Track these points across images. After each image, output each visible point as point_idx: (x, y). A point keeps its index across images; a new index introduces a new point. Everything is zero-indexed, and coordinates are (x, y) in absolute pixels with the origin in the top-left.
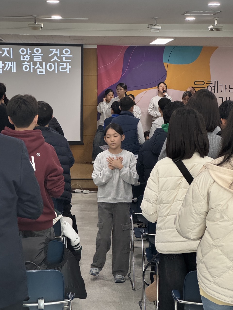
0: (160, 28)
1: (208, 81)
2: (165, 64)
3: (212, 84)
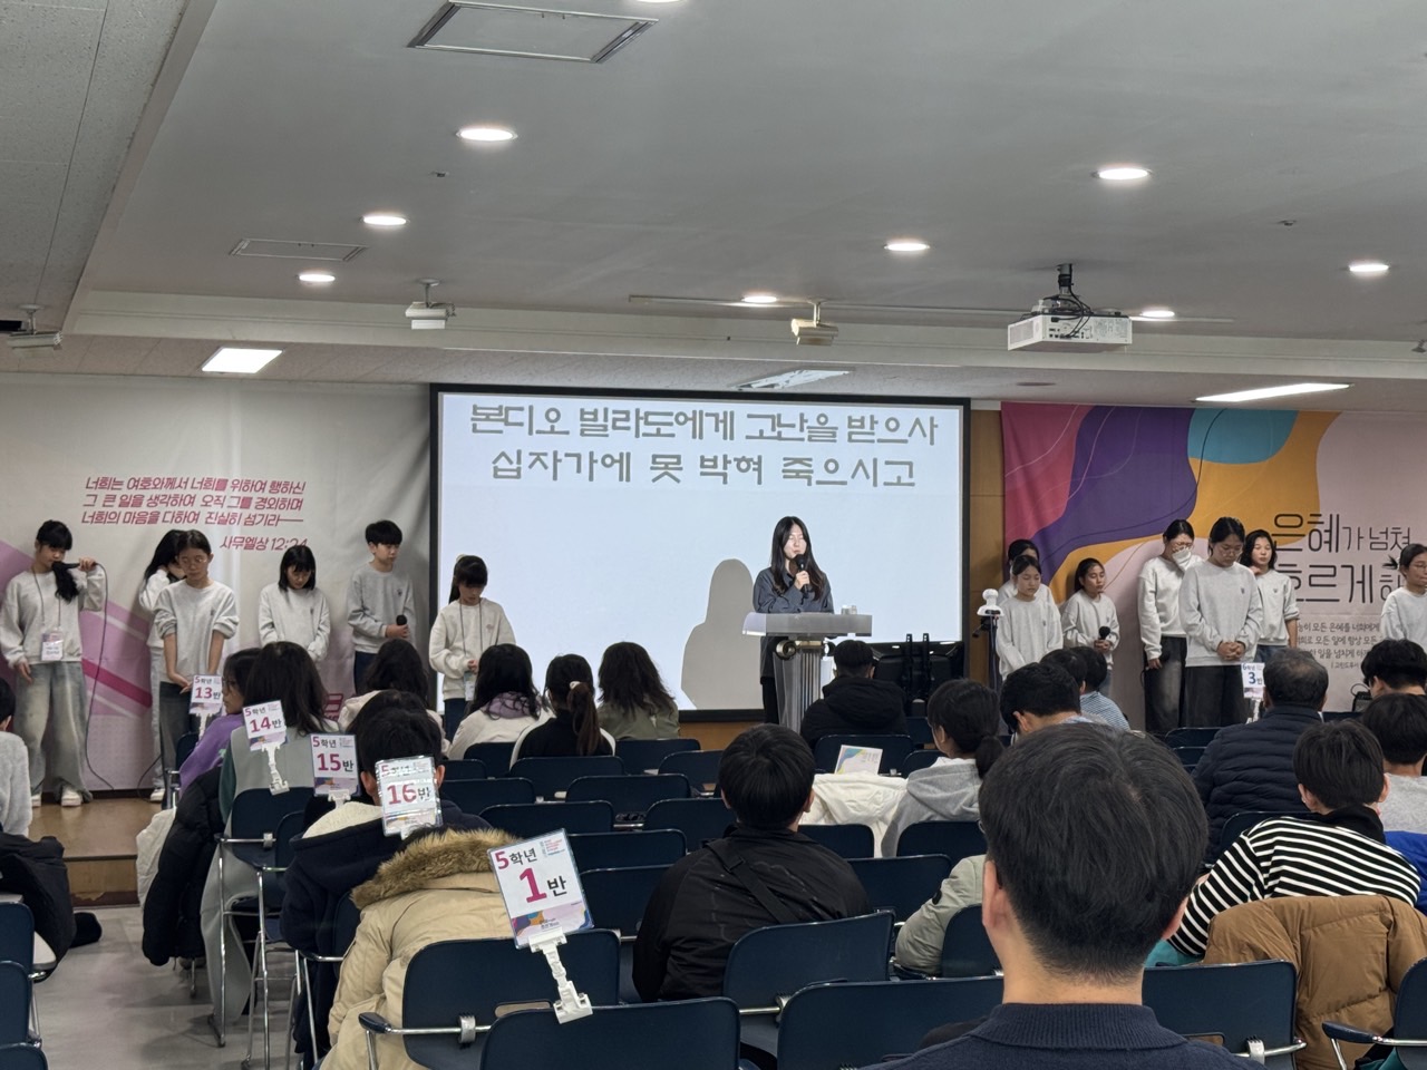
1: (1312, 515)
2: (1194, 463)
3: (1322, 523)
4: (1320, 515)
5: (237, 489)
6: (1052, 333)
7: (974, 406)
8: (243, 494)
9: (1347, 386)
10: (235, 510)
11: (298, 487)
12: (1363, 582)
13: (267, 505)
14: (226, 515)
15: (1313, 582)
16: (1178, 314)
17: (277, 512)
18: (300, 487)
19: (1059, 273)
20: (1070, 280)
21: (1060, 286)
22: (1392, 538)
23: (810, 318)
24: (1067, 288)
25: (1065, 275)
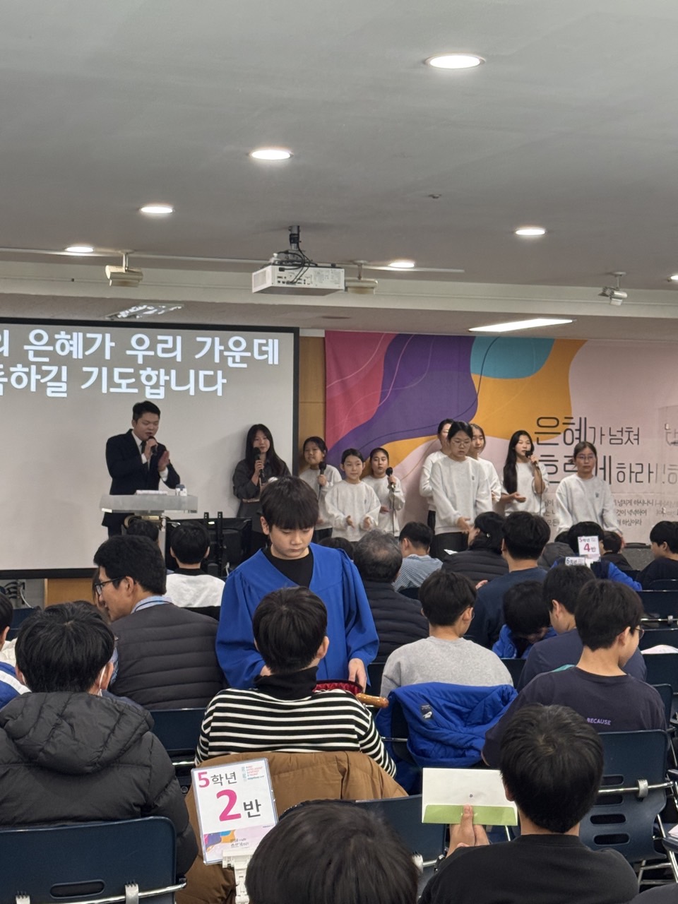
0: (625, 295)
1: (566, 418)
2: (475, 378)
3: (573, 424)
4: (572, 418)
6: (279, 279)
7: (303, 333)
9: (571, 321)
12: (604, 469)
15: (567, 469)
16: (416, 266)
19: (290, 233)
20: (298, 238)
21: (291, 243)
22: (626, 435)
23: (120, 265)
24: (296, 245)
25: (294, 234)
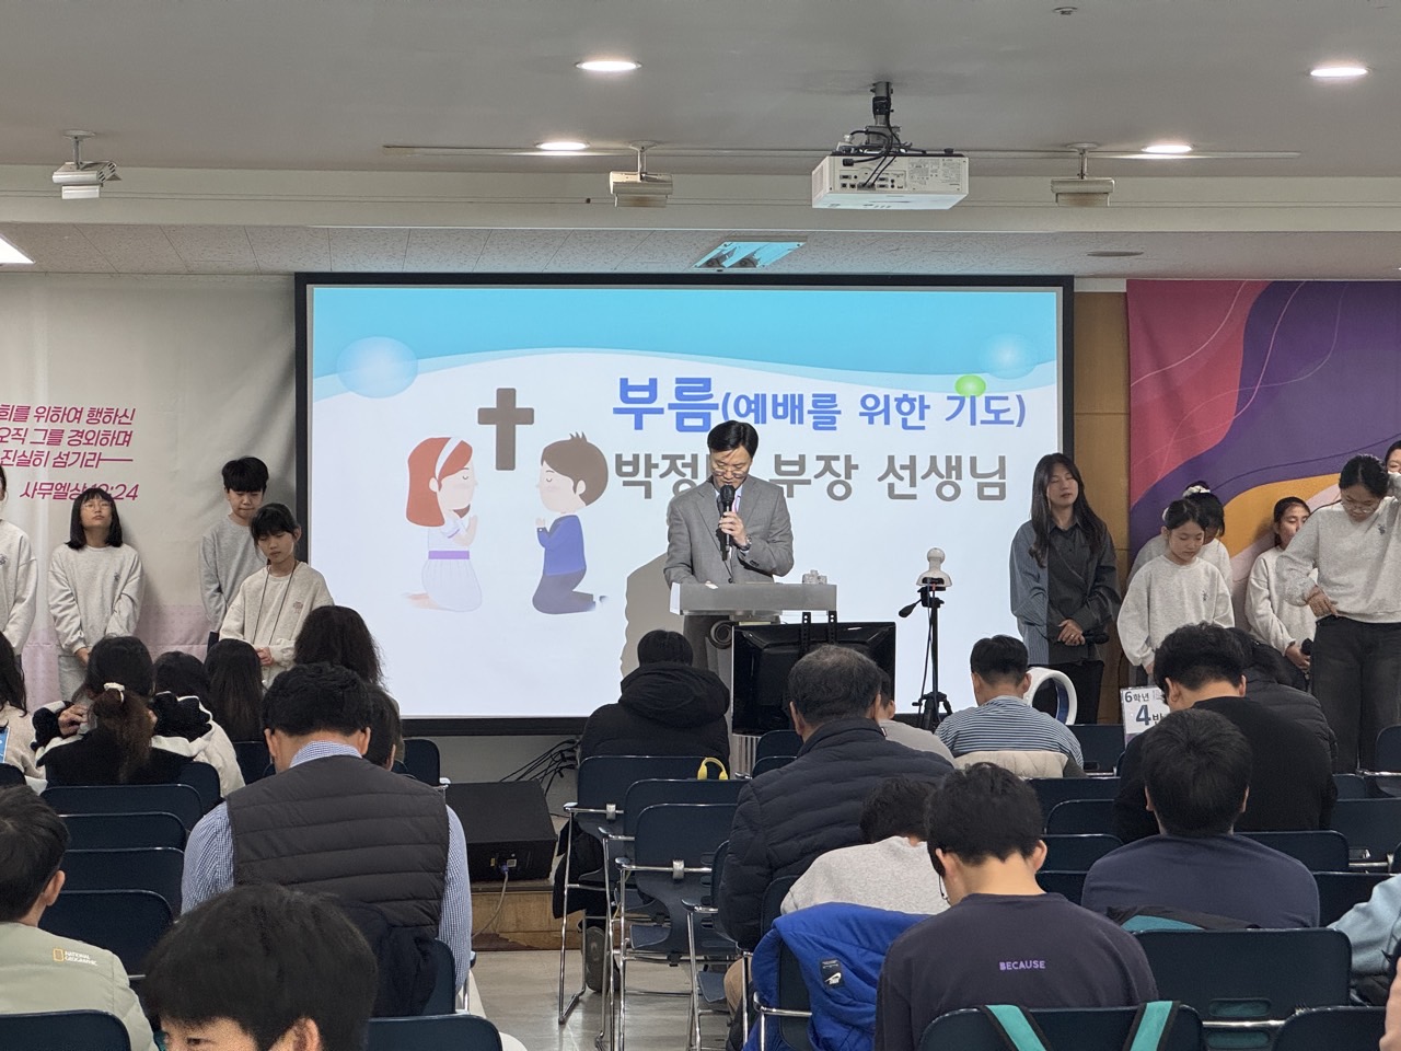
5: (42, 420)
6: (844, 181)
8: (50, 426)
10: (40, 448)
11: (125, 415)
13: (84, 440)
14: (28, 454)
16: (1196, 149)
17: (98, 449)
18: (127, 416)
19: (873, 95)
20: (888, 104)
21: (875, 113)
23: (632, 168)
24: (883, 117)
25: (882, 98)
